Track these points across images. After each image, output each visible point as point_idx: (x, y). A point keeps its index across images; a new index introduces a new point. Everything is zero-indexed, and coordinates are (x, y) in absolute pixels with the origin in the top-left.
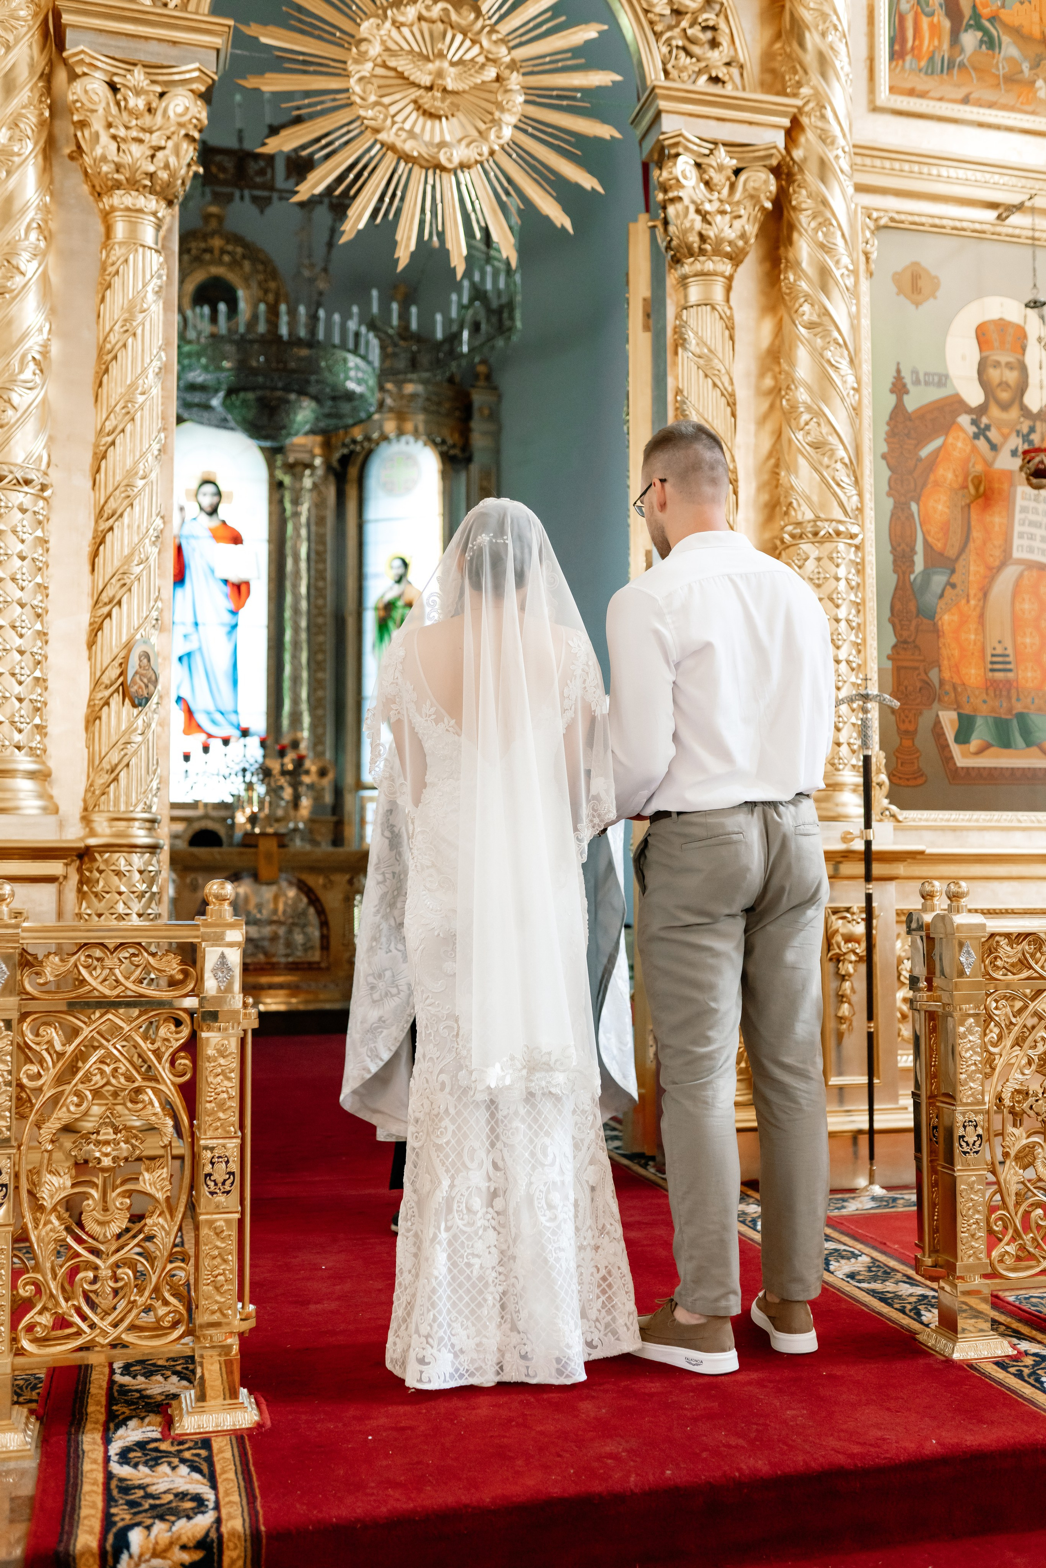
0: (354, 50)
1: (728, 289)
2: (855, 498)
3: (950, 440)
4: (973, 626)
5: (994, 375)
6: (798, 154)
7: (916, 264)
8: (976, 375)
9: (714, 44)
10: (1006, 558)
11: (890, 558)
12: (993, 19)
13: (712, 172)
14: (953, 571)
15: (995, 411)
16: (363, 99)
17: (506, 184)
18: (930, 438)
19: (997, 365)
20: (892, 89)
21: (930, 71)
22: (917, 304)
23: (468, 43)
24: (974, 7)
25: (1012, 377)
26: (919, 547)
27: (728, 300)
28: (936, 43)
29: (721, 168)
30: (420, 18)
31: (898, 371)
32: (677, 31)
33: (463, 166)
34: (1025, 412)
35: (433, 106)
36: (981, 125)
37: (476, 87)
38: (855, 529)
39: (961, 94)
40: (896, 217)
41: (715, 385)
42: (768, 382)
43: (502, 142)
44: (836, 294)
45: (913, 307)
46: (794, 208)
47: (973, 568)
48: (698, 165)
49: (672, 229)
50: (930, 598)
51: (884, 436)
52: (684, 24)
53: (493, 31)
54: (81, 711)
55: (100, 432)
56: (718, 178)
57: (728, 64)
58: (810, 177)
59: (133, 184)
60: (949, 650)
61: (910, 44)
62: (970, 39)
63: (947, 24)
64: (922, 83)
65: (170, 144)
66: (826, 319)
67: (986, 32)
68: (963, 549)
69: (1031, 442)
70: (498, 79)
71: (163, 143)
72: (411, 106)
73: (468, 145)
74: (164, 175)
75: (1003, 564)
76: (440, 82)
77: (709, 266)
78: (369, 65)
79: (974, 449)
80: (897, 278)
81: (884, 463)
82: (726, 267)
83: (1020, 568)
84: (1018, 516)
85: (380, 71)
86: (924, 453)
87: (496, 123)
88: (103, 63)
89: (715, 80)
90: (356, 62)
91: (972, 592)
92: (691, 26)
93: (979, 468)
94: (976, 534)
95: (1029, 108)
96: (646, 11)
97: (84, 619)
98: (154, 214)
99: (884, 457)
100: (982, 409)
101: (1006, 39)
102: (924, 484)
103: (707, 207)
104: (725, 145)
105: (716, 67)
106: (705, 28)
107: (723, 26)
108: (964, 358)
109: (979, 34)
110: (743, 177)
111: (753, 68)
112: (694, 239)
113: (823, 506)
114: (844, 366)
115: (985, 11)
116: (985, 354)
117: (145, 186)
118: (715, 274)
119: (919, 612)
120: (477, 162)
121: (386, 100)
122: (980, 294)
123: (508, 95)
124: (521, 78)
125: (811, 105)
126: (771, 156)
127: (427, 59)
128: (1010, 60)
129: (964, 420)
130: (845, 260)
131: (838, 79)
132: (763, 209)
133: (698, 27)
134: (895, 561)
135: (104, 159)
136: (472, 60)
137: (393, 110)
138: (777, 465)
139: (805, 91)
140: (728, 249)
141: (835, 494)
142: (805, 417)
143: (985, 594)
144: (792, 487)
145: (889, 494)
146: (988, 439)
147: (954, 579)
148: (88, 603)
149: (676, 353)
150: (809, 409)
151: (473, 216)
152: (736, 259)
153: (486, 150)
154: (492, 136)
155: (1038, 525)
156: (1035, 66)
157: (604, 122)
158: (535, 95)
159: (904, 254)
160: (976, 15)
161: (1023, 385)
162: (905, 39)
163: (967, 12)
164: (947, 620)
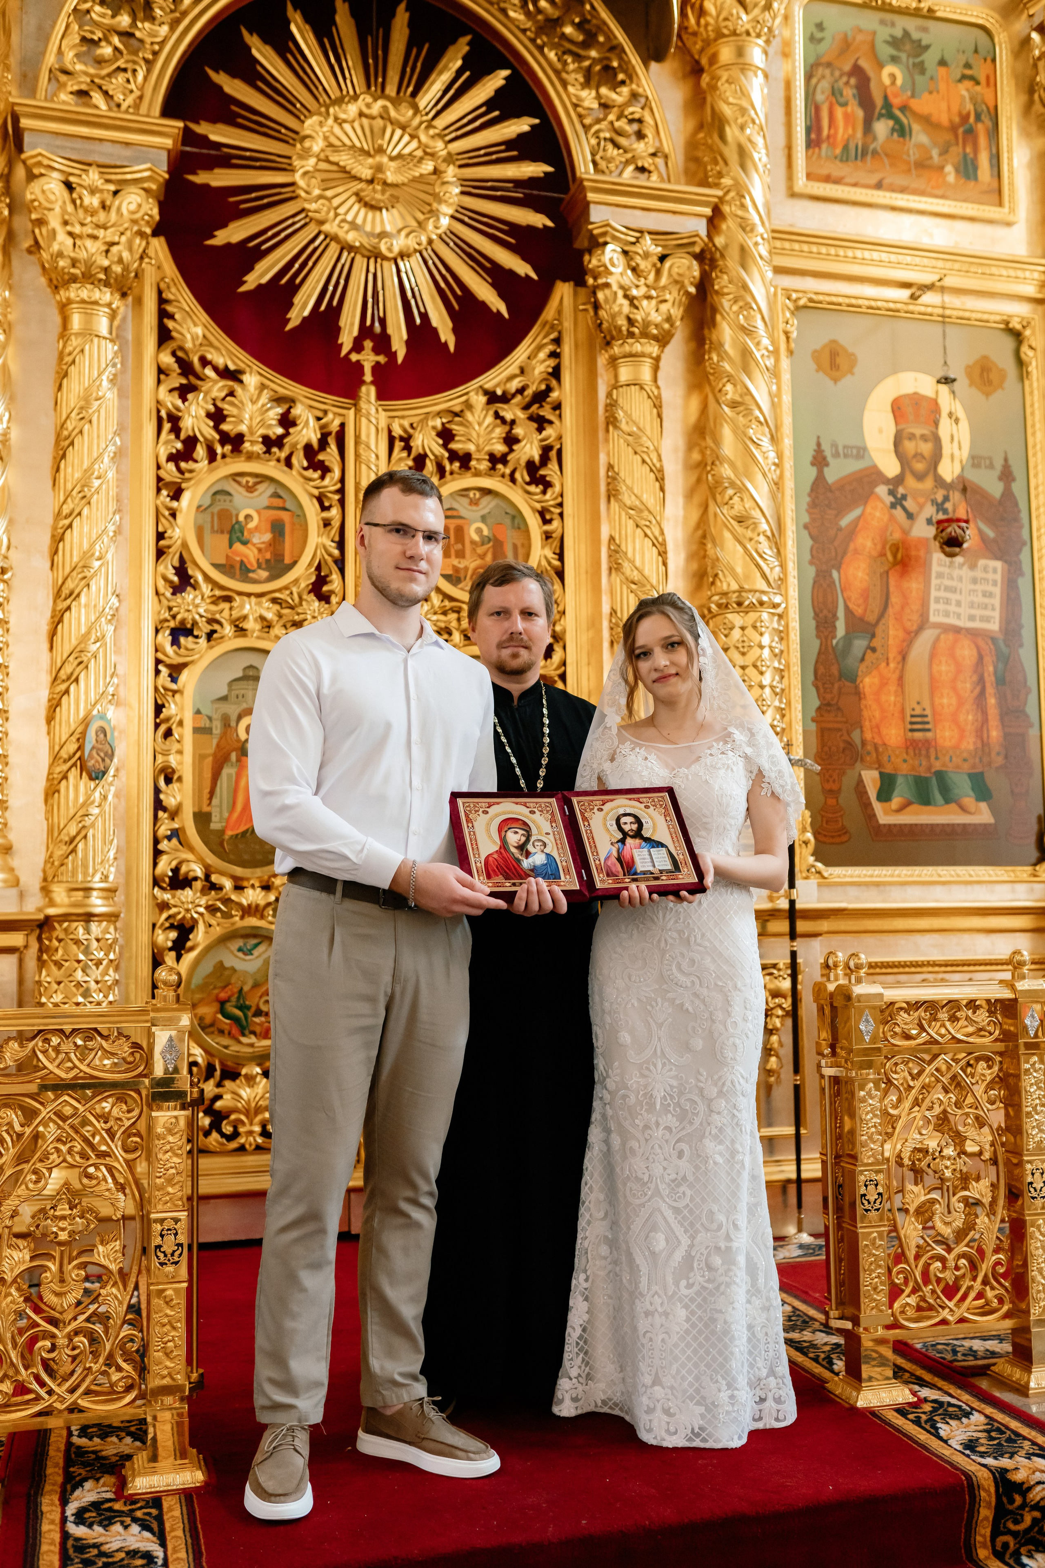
0: (298, 146)
1: (656, 369)
2: (778, 569)
3: (869, 509)
4: (892, 687)
5: (909, 447)
6: (719, 241)
7: (834, 341)
8: (892, 447)
9: (640, 136)
10: (923, 623)
11: (813, 624)
12: (904, 108)
13: (638, 259)
14: (873, 636)
15: (911, 482)
16: (307, 192)
17: (444, 271)
18: (849, 508)
19: (912, 437)
20: (809, 176)
21: (845, 157)
22: (836, 380)
23: (406, 138)
24: (886, 97)
25: (926, 448)
26: (841, 613)
27: (655, 380)
28: (850, 131)
29: (646, 255)
30: (361, 114)
31: (819, 445)
32: (604, 125)
33: (403, 255)
34: (939, 482)
35: (373, 199)
36: (894, 209)
37: (414, 180)
38: (777, 599)
39: (874, 179)
40: (814, 297)
41: (644, 461)
42: (696, 456)
43: (439, 231)
44: (757, 374)
45: (831, 383)
46: (717, 292)
47: (891, 632)
48: (625, 253)
49: (602, 313)
50: (851, 662)
51: (805, 506)
52: (611, 117)
53: (430, 126)
54: (41, 784)
55: (58, 515)
56: (644, 265)
57: (654, 155)
58: (732, 262)
59: (88, 278)
60: (871, 711)
61: (825, 132)
62: (882, 128)
63: (860, 113)
64: (837, 169)
65: (123, 239)
66: (747, 399)
67: (897, 121)
68: (882, 615)
69: (945, 511)
70: (436, 171)
71: (116, 239)
72: (353, 199)
73: (408, 235)
74: (118, 269)
75: (920, 629)
76: (380, 176)
77: (638, 348)
78: (312, 161)
79: (892, 518)
80: (816, 356)
81: (806, 533)
82: (653, 349)
83: (936, 632)
84: (934, 582)
85: (323, 166)
86: (844, 522)
87: (434, 213)
88: (59, 163)
89: (642, 170)
90: (301, 157)
91: (891, 656)
92: (618, 119)
93: (897, 536)
94: (895, 599)
95: (939, 192)
96: (576, 106)
97: (44, 695)
98: (109, 305)
99: (806, 527)
100: (899, 480)
101: (916, 127)
102: (845, 553)
103: (634, 292)
104: (650, 233)
105: (642, 158)
106: (631, 121)
107: (648, 118)
108: (880, 431)
109: (891, 123)
110: (668, 264)
111: (678, 158)
112: (622, 322)
113: (747, 577)
114: (766, 443)
115: (896, 101)
116: (901, 427)
117: (100, 280)
118: (643, 355)
119: (842, 676)
120: (416, 251)
121: (329, 193)
122: (895, 369)
123: (445, 188)
124: (457, 171)
125: (732, 194)
126: (694, 243)
127: (368, 154)
128: (920, 146)
129: (882, 490)
130: (766, 342)
131: (757, 170)
132: (687, 293)
133: (624, 120)
134: (817, 627)
135: (60, 254)
136: (410, 154)
137: (336, 202)
138: (704, 536)
139: (726, 181)
140: (655, 332)
141: (758, 566)
142: (730, 492)
143: (904, 657)
144: (718, 559)
145: (811, 563)
146: (904, 509)
147: (875, 643)
148: (45, 679)
149: (607, 431)
150: (732, 484)
151: (413, 302)
152: (663, 340)
153: (424, 239)
154: (430, 226)
155: (953, 590)
156: (944, 152)
157: (538, 211)
158: (472, 188)
159: (823, 332)
160: (887, 104)
161: (937, 456)
162: (819, 130)
163: (879, 102)
164: (868, 683)
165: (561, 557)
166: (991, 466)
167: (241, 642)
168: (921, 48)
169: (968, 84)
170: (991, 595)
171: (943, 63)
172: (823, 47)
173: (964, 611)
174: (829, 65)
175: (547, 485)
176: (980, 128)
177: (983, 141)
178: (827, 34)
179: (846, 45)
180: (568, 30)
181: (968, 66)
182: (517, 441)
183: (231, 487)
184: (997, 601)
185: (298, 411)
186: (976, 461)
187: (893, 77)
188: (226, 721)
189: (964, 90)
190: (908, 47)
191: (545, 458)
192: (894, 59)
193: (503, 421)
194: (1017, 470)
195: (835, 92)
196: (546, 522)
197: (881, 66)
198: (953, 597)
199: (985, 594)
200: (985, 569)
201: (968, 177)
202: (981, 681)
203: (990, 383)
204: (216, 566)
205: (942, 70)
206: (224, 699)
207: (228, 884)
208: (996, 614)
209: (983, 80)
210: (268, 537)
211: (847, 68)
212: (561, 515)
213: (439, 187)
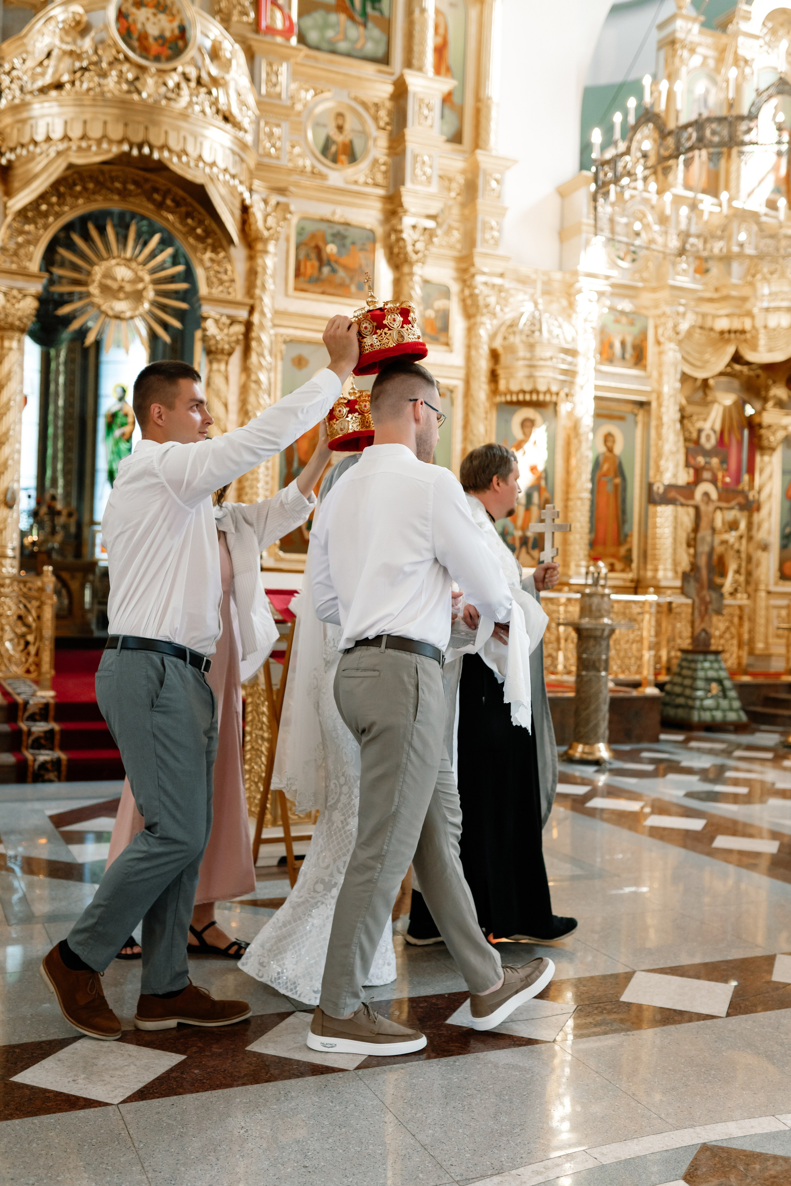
0: (91, 277)
1: (227, 365)
6: (253, 318)
7: (300, 355)
11: (285, 463)
12: (336, 262)
13: (221, 324)
16: (94, 295)
20: (294, 289)
21: (309, 281)
22: (300, 370)
24: (328, 258)
26: (295, 459)
27: (227, 369)
28: (313, 271)
29: (224, 324)
30: (117, 265)
32: (211, 269)
39: (320, 290)
40: (294, 337)
43: (144, 310)
46: (251, 339)
48: (216, 322)
49: (206, 344)
52: (215, 265)
53: (143, 268)
56: (223, 327)
57: (230, 281)
58: (257, 328)
61: (302, 271)
62: (326, 270)
63: (316, 264)
64: (305, 286)
65: (25, 315)
66: (259, 380)
67: (332, 267)
70: (144, 289)
71: (22, 315)
73: (132, 311)
74: (22, 325)
77: (220, 357)
78: (96, 283)
80: (293, 360)
82: (226, 358)
85: (100, 285)
87: (143, 302)
90: (92, 281)
92: (217, 267)
98: (18, 337)
101: (340, 269)
103: (219, 338)
104: (226, 316)
105: (226, 283)
106: (223, 268)
107: (229, 266)
109: (330, 268)
110: (232, 327)
115: (332, 259)
117: (15, 329)
123: (148, 293)
124: (153, 286)
125: (258, 302)
126: (243, 320)
128: (342, 277)
132: (240, 338)
133: (220, 267)
139: (256, 296)
152: (230, 354)
154: (142, 307)
157: (184, 302)
158: (158, 293)
159: (296, 351)
160: (329, 260)
162: (299, 269)
163: (325, 259)
168: (344, 238)
171: (353, 243)
172: (303, 237)
174: (306, 244)
178: (305, 232)
179: (313, 236)
180: (199, 231)
181: (364, 244)
187: (332, 249)
189: (361, 255)
190: (339, 237)
192: (333, 242)
195: (307, 255)
197: (326, 244)
201: (360, 290)
205: (353, 246)
209: (370, 250)
211: (313, 244)
213: (145, 294)
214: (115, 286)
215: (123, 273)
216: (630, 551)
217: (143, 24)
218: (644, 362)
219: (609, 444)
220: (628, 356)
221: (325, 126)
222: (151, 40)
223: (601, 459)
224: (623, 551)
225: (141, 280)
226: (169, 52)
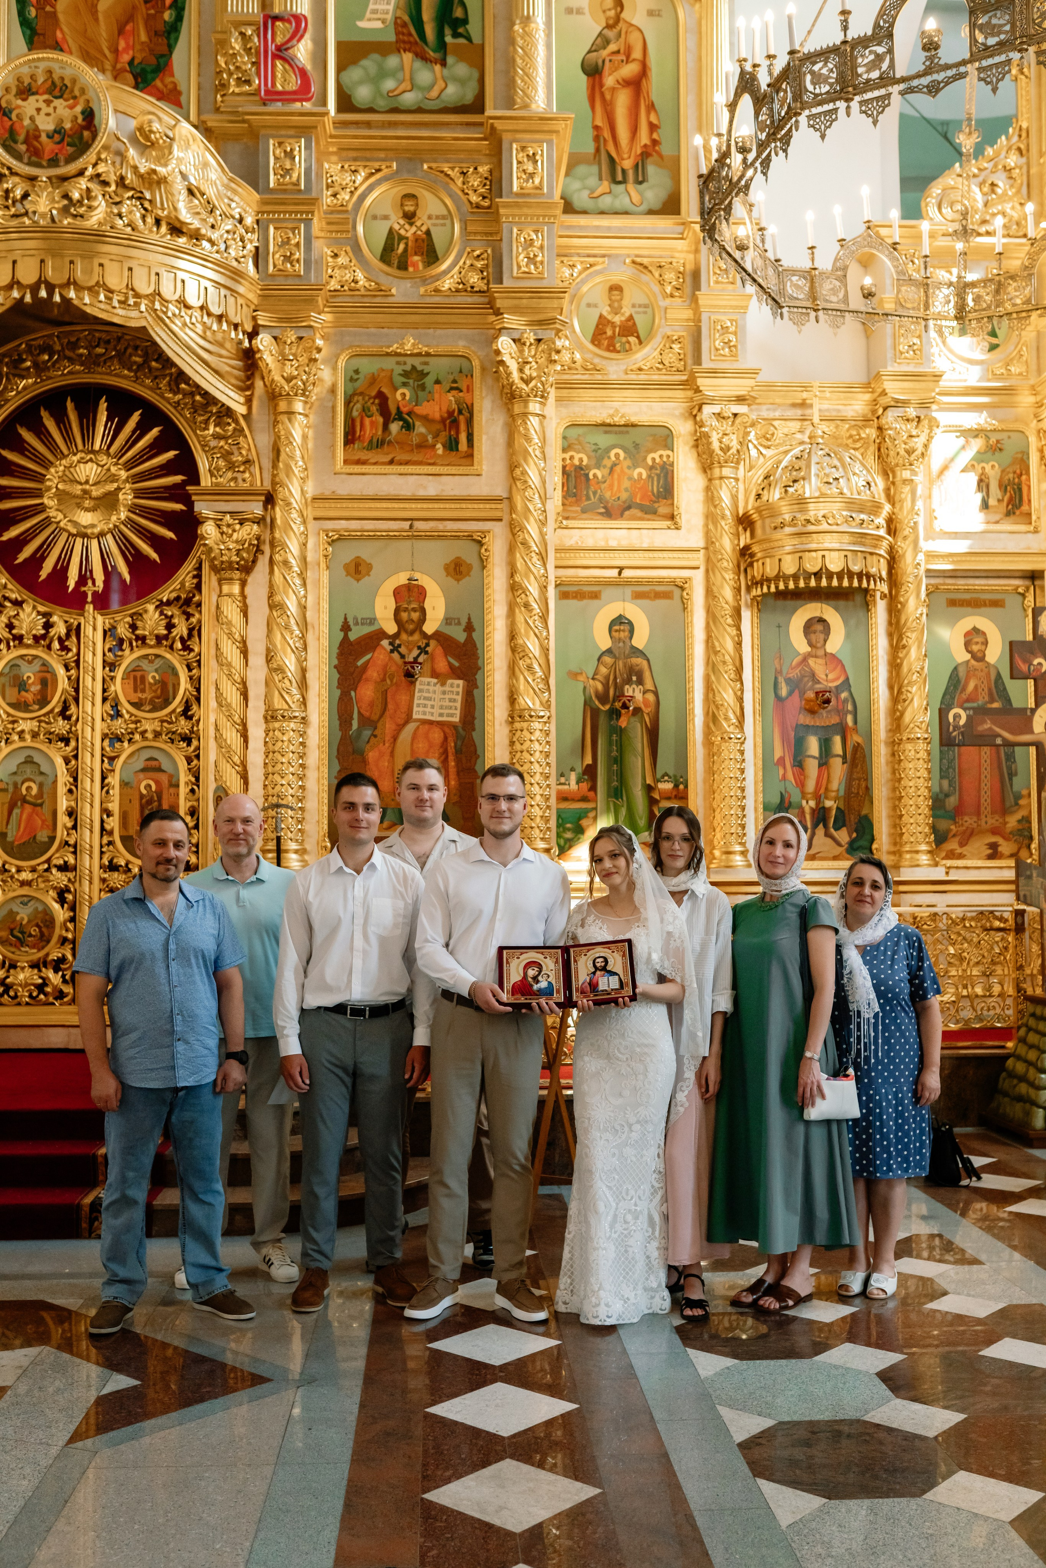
0: (46, 484)
1: (243, 585)
2: (297, 696)
3: (376, 654)
4: (387, 757)
5: (404, 616)
7: (358, 557)
8: (393, 617)
9: (239, 452)
10: (409, 719)
11: (338, 723)
12: (410, 413)
13: (226, 528)
14: (376, 728)
15: (404, 636)
16: (49, 508)
17: (124, 541)
18: (363, 654)
20: (346, 462)
21: (370, 448)
22: (358, 580)
23: (104, 471)
24: (398, 408)
25: (415, 616)
26: (355, 716)
27: (242, 591)
28: (374, 431)
29: (229, 526)
31: (345, 618)
33: (102, 535)
34: (424, 635)
36: (401, 475)
37: (107, 494)
38: (295, 714)
39: (388, 458)
40: (344, 532)
43: (121, 519)
44: (289, 590)
45: (355, 582)
47: (388, 725)
48: (216, 525)
51: (335, 655)
53: (117, 463)
56: (227, 532)
58: (278, 528)
61: (358, 434)
62: (395, 427)
63: (381, 420)
66: (282, 603)
67: (405, 421)
68: (381, 716)
70: (119, 489)
73: (104, 523)
75: (407, 722)
77: (228, 576)
79: (391, 659)
80: (346, 567)
81: (336, 670)
82: (237, 575)
83: (417, 724)
84: (417, 694)
85: (58, 492)
86: (359, 663)
87: (118, 510)
89: (238, 472)
90: (47, 489)
91: (387, 739)
92: (225, 445)
93: (393, 669)
94: (390, 706)
96: (201, 441)
100: (397, 635)
101: (417, 423)
102: (360, 680)
103: (223, 547)
104: (230, 514)
106: (233, 446)
107: (243, 442)
109: (401, 423)
110: (242, 529)
111: (262, 461)
113: (278, 702)
115: (405, 410)
116: (399, 604)
120: (108, 531)
121: (61, 506)
122: (395, 571)
123: (124, 496)
124: (131, 486)
125: (280, 489)
126: (255, 517)
128: (421, 434)
129: (385, 643)
130: (296, 570)
133: (229, 445)
134: (340, 725)
136: (105, 481)
137: (65, 511)
143: (395, 739)
145: (337, 687)
146: (399, 653)
147: (377, 732)
151: (107, 559)
152: (245, 570)
153: (113, 524)
154: (116, 516)
155: (429, 699)
156: (436, 436)
157: (177, 502)
158: (139, 494)
159: (348, 553)
160: (399, 411)
161: (423, 619)
162: (354, 432)
163: (393, 411)
164: (371, 756)
165: (198, 690)
166: (459, 623)
167: (22, 744)
168: (423, 375)
169: (454, 392)
170: (455, 701)
171: (438, 382)
172: (357, 384)
173: (436, 711)
174: (361, 394)
175: (192, 650)
176: (461, 418)
177: (463, 426)
178: (361, 376)
179: (373, 380)
180: (198, 398)
181: (455, 381)
182: (174, 626)
183: (20, 662)
184: (458, 705)
185: (55, 618)
186: (448, 621)
187: (404, 395)
188: (15, 785)
189: (451, 397)
190: (414, 375)
191: (190, 635)
192: (405, 384)
193: (166, 616)
194: (476, 624)
195: (365, 410)
196: (190, 670)
197: (396, 389)
198: (429, 703)
199: (450, 700)
200: (452, 686)
201: (451, 449)
202: (445, 752)
203: (461, 573)
204: (9, 704)
205: (437, 386)
206: (15, 773)
207: (14, 870)
208: (458, 712)
209: (464, 389)
210: (39, 687)
211: (373, 393)
212: (199, 666)
213: (121, 496)
214: (77, 489)
215: (88, 471)
216: (1027, 820)
217: (32, 119)
218: (1025, 508)
219: (975, 648)
220: (992, 502)
221: (386, 217)
222: (44, 138)
223: (962, 673)
224: (1012, 822)
225: (114, 479)
226: (70, 150)
